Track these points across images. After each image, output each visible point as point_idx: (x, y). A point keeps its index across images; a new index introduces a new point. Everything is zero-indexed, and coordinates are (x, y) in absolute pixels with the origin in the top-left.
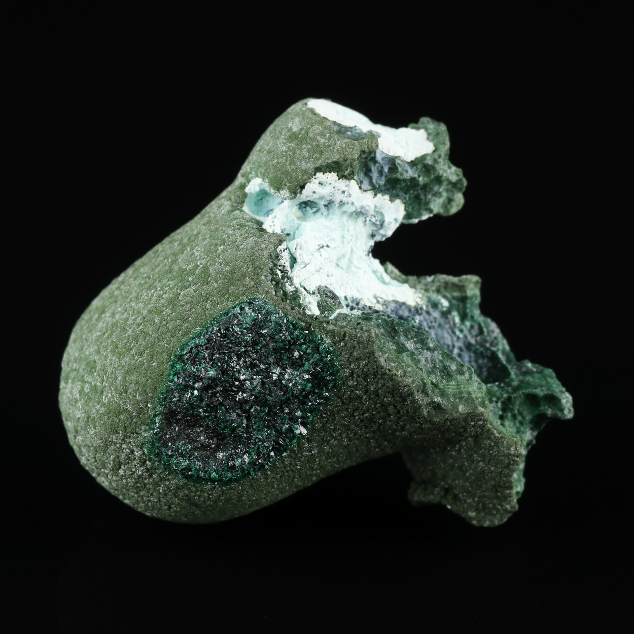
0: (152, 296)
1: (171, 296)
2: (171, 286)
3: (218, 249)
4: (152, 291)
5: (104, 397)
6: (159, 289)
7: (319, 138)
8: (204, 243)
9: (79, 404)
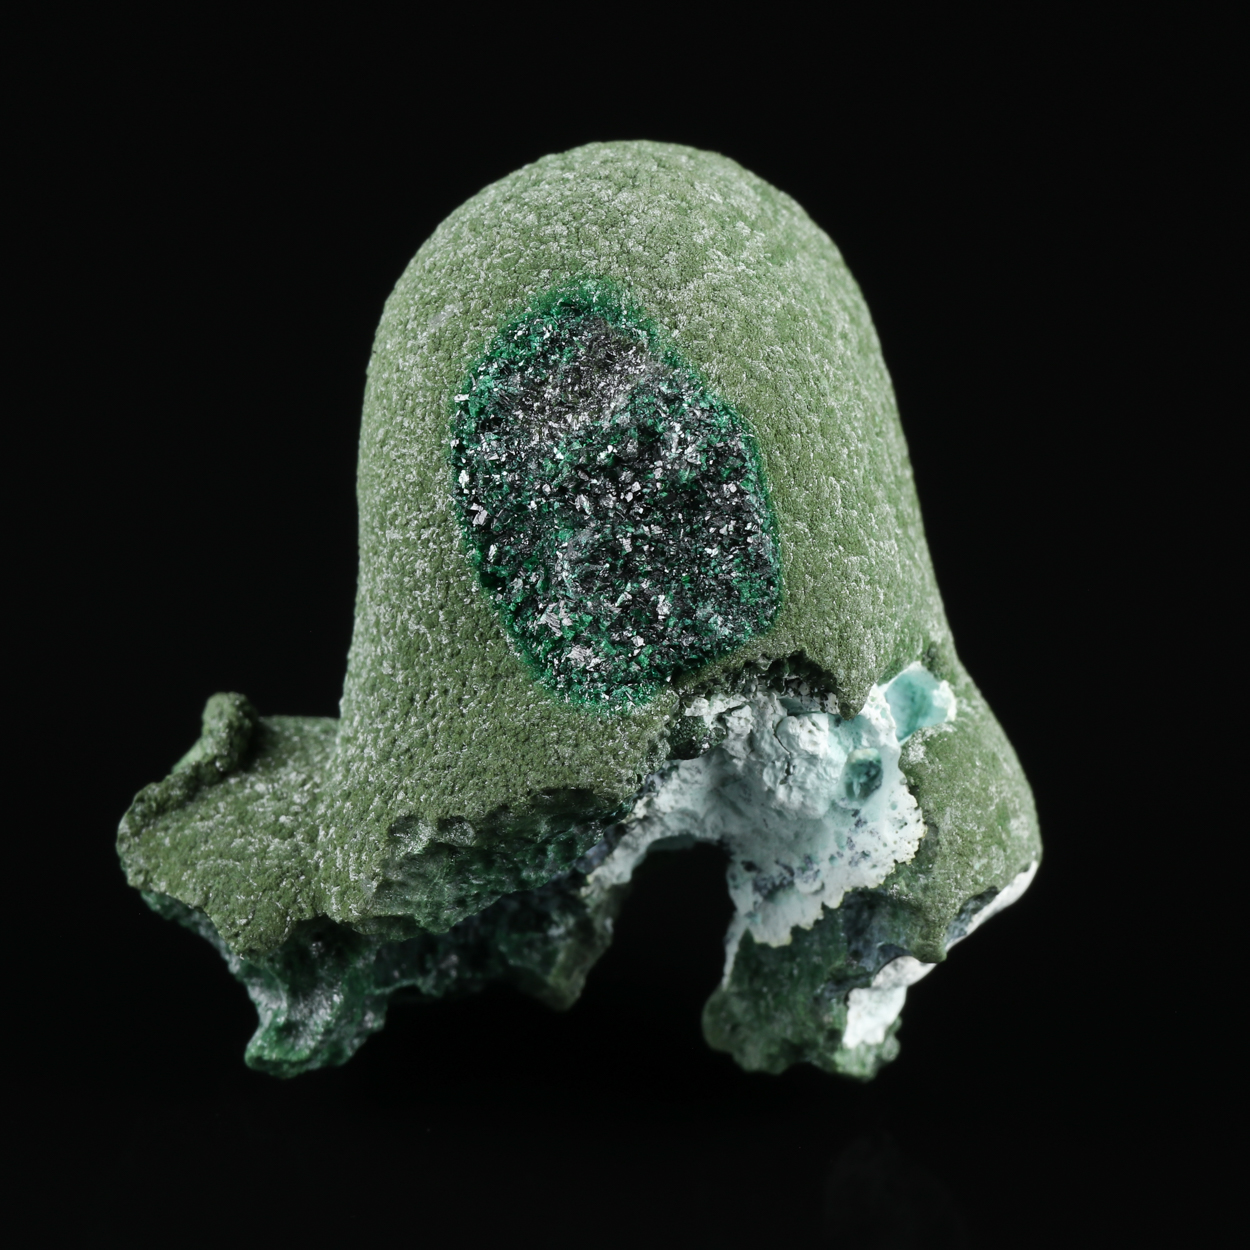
0: (854, 429)
1: (841, 463)
2: (856, 471)
3: (881, 588)
4: (860, 432)
5: (719, 253)
6: (860, 445)
7: (984, 861)
8: (898, 566)
9: (718, 199)
